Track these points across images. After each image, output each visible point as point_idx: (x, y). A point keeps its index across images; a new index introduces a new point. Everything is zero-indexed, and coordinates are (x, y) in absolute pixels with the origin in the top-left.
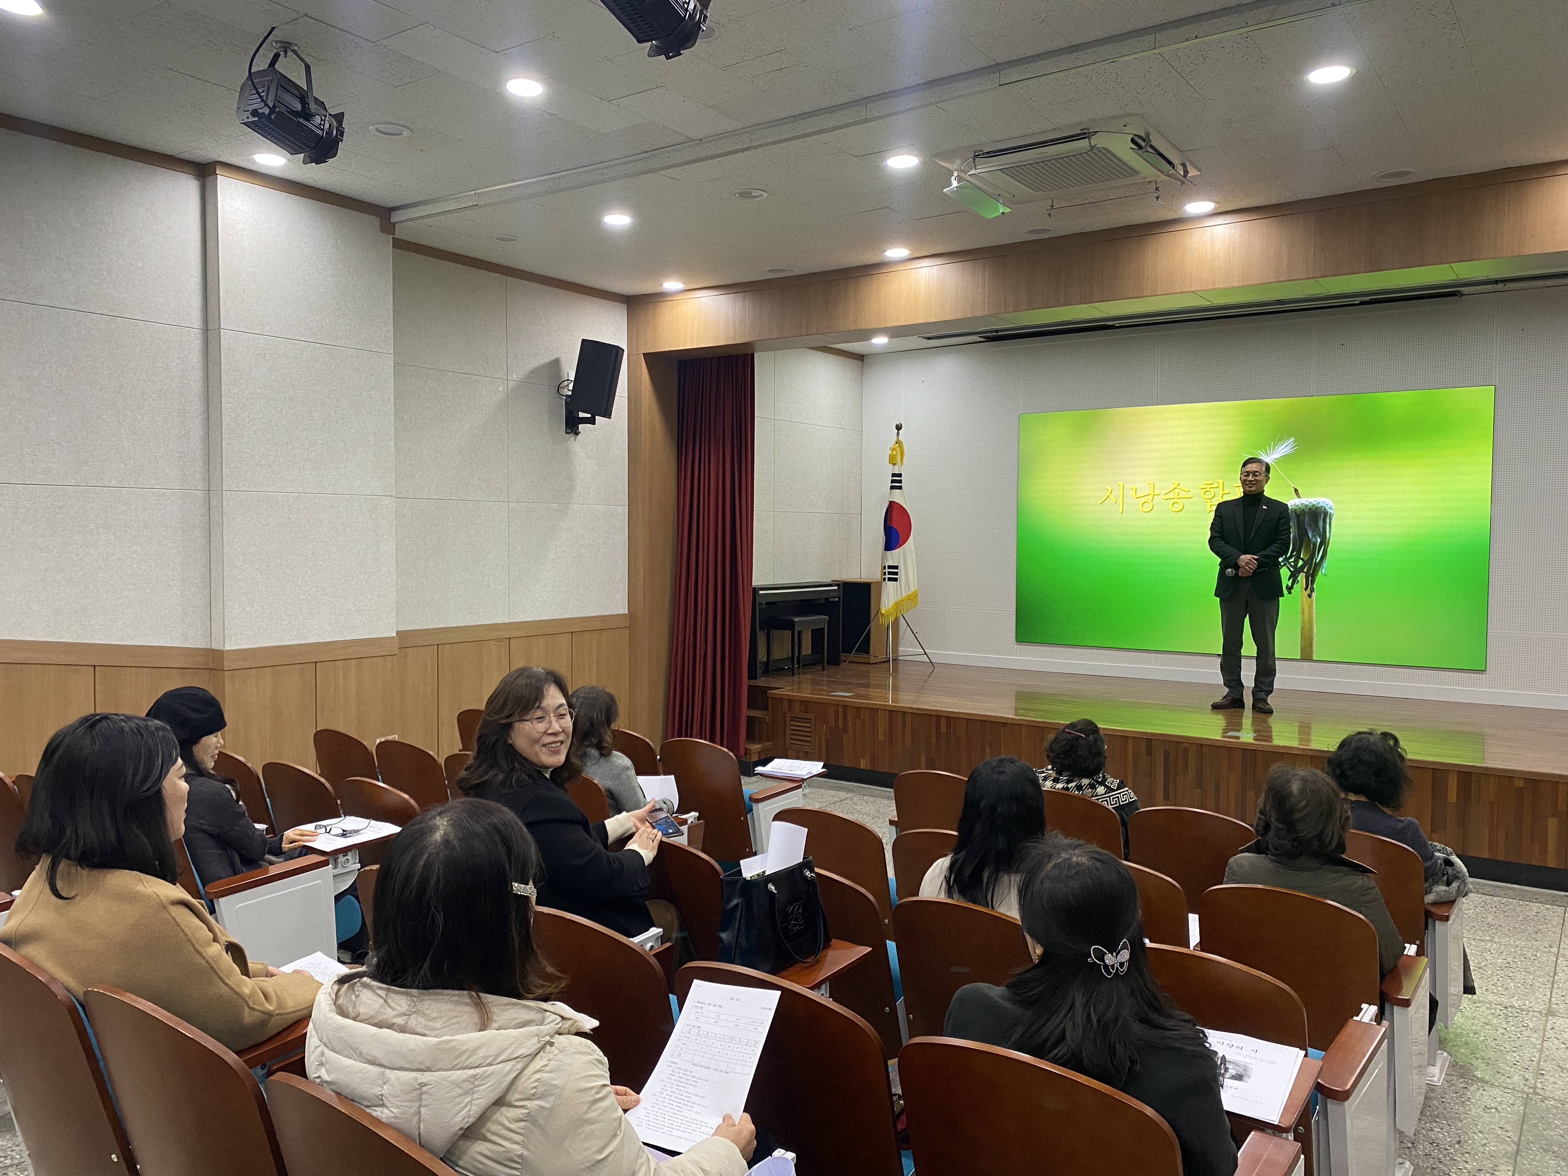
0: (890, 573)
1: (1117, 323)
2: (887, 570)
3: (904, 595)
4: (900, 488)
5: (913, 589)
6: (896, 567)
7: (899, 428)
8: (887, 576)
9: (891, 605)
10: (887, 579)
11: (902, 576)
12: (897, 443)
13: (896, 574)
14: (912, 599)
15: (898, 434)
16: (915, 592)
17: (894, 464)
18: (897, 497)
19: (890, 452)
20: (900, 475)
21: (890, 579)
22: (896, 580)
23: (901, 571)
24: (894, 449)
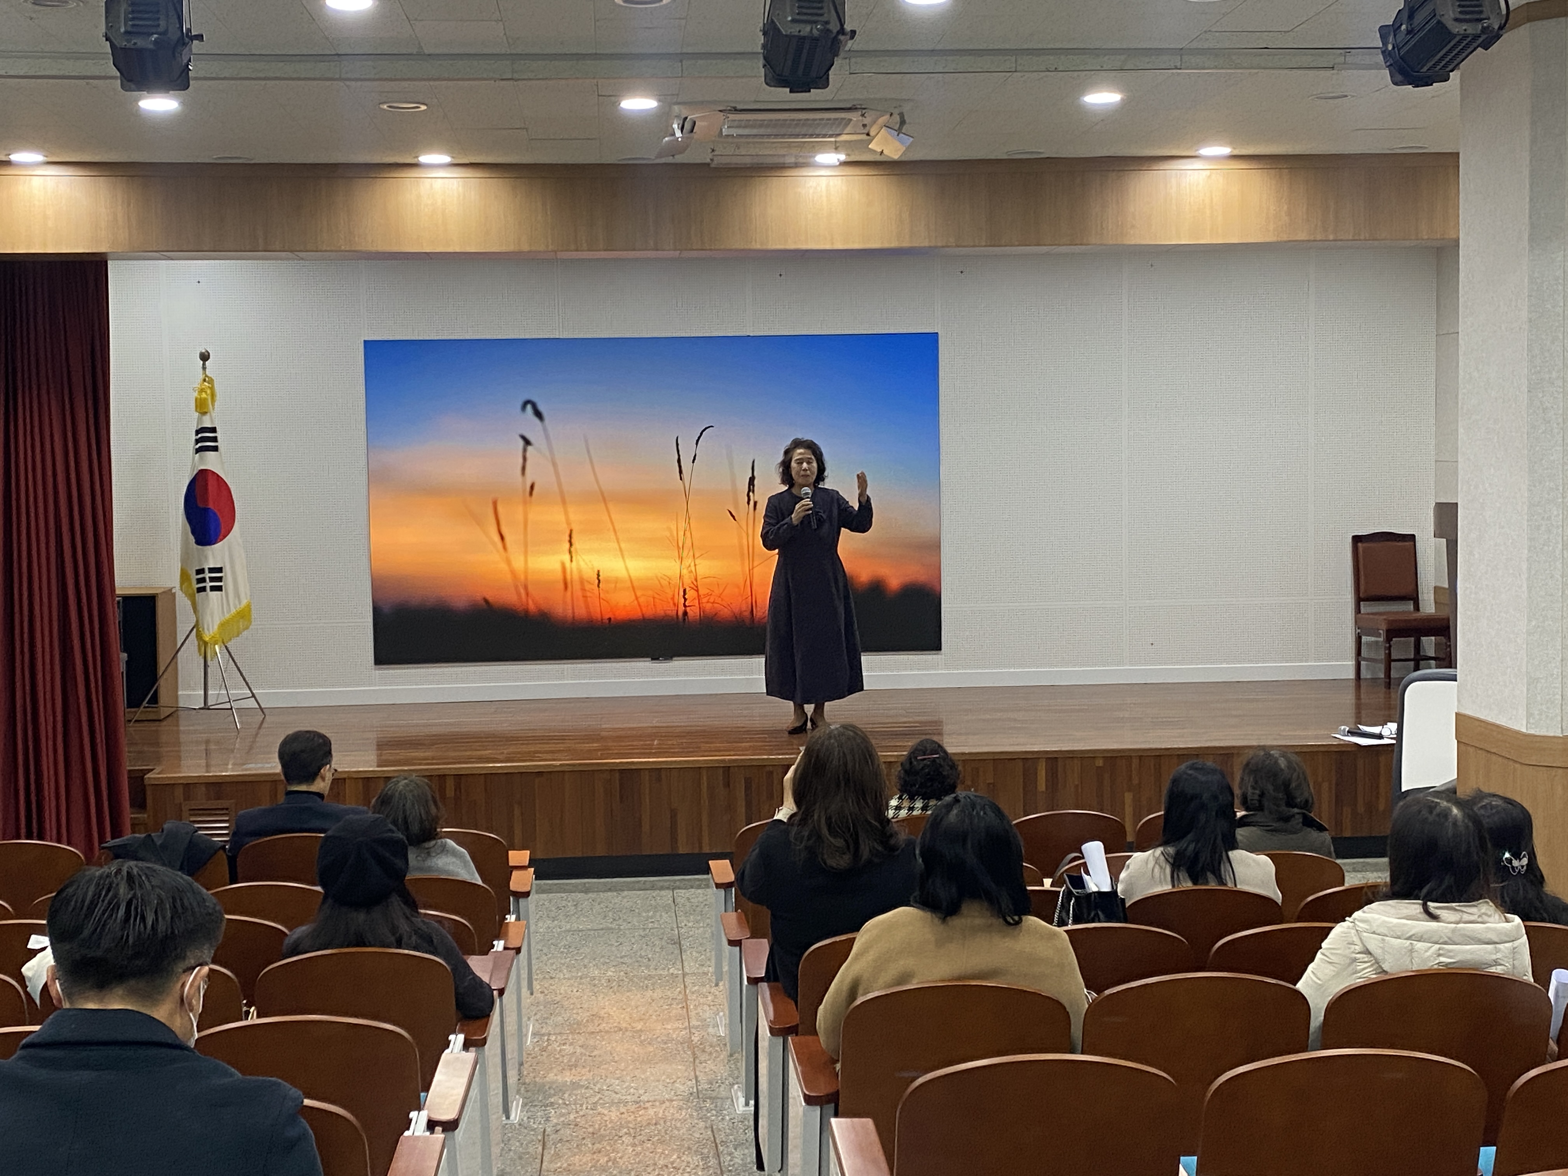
0: (212, 579)
2: (207, 575)
3: (233, 611)
4: (215, 449)
5: (244, 602)
6: (220, 570)
7: (205, 357)
8: (209, 584)
9: (216, 627)
10: (208, 589)
11: (228, 583)
12: (205, 380)
13: (220, 579)
14: (244, 616)
15: (204, 368)
16: (249, 606)
17: (205, 413)
18: (211, 462)
19: (196, 394)
20: (213, 430)
21: (213, 589)
22: (219, 589)
23: (227, 574)
24: (202, 391)
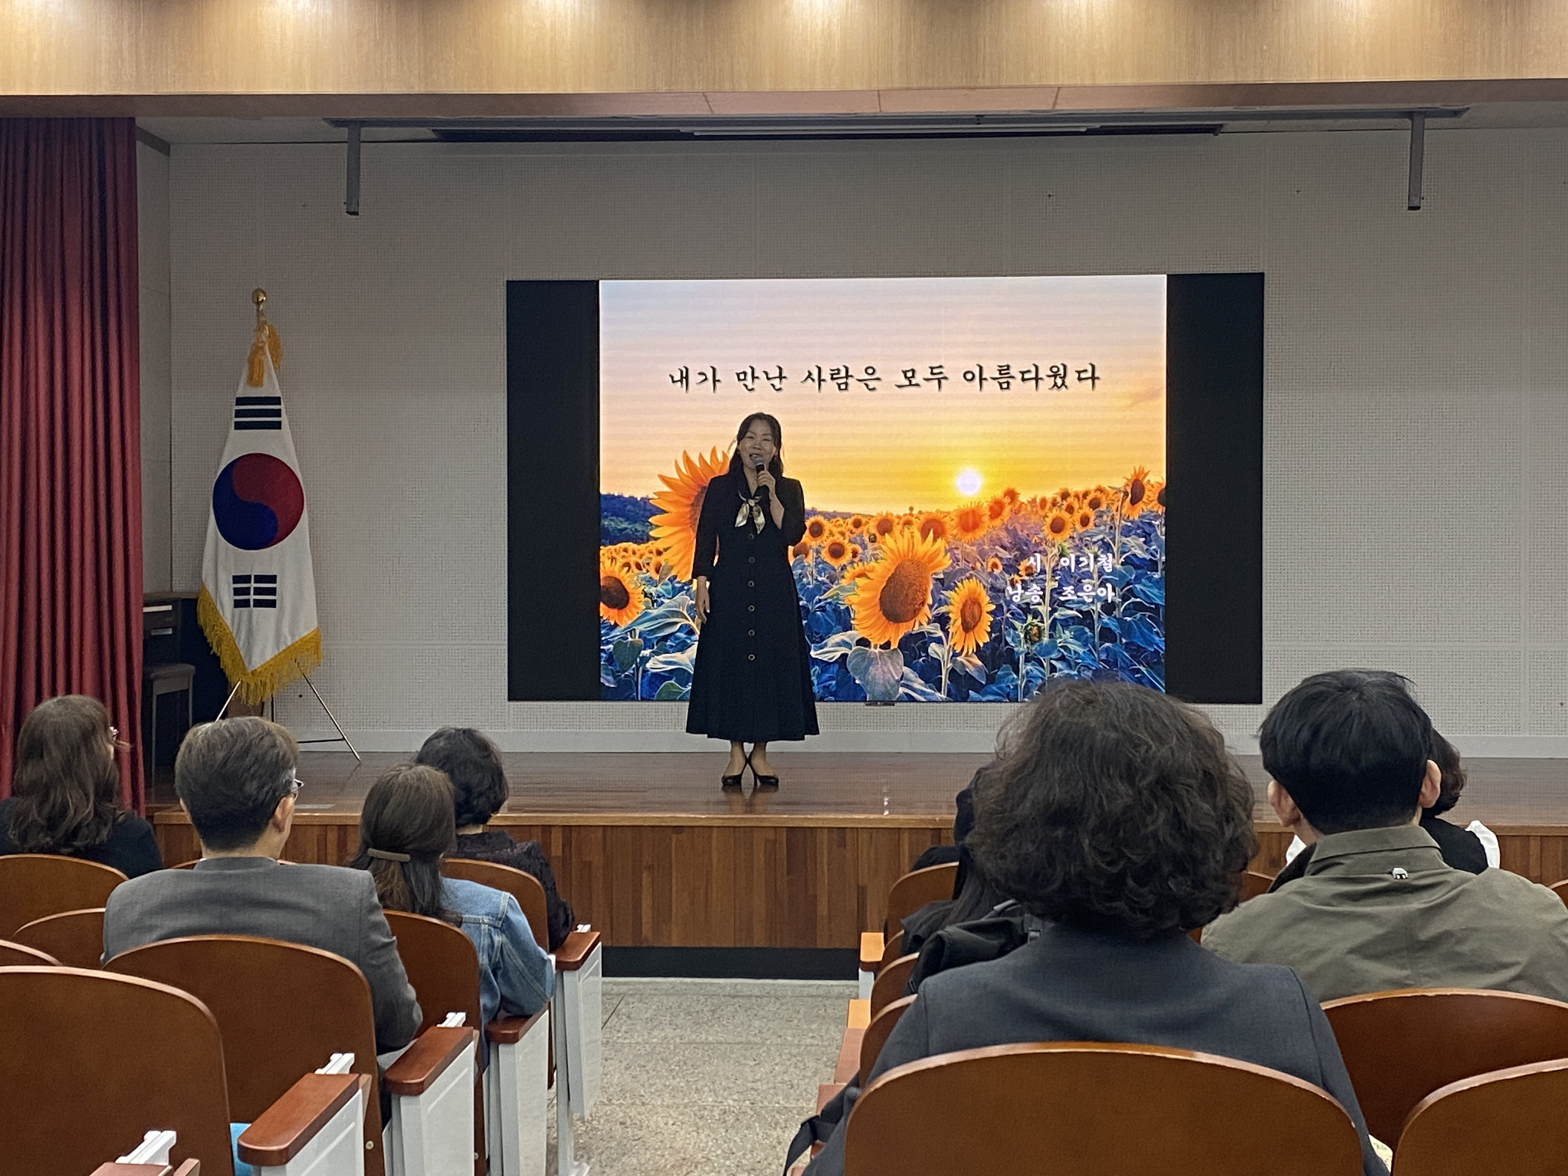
1: (698, 131)
